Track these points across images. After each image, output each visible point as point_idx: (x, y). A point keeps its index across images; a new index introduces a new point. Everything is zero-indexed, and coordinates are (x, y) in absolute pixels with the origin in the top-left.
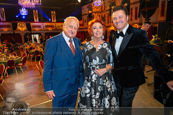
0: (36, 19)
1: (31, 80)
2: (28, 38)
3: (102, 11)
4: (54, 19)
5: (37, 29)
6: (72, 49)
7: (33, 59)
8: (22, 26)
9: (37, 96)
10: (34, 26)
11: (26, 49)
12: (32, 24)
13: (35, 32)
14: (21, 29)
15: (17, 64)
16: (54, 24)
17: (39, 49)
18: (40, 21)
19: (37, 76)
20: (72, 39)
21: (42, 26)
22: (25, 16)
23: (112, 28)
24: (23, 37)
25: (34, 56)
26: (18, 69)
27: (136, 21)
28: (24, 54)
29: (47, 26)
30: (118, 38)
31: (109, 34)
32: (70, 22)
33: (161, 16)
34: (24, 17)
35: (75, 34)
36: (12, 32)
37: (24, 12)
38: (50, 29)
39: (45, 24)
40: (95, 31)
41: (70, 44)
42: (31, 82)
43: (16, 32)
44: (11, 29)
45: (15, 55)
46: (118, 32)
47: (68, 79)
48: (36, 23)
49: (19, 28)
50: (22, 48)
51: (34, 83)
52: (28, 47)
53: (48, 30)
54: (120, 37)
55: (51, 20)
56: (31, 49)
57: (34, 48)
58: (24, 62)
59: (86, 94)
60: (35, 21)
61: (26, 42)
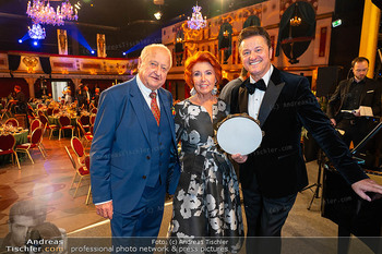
0: (63, 48)
2: (43, 89)
3: (204, 40)
4: (102, 51)
5: (64, 71)
6: (154, 112)
7: (56, 134)
8: (30, 63)
9: (66, 214)
11: (40, 112)
12: (53, 59)
13: (59, 76)
14: (27, 69)
15: (19, 145)
16: (101, 61)
17: (69, 112)
18: (71, 54)
19: (65, 171)
20: (156, 92)
21: (75, 65)
22: (39, 41)
23: (225, 75)
24: (31, 87)
25: (58, 127)
26: (22, 155)
28: (36, 124)
29: (86, 66)
30: (252, 92)
33: (320, 56)
34: (36, 44)
35: (163, 82)
36: (8, 75)
37: (37, 33)
38: (92, 71)
39: (82, 61)
40: (197, 79)
43: (16, 75)
44: (6, 67)
45: (15, 125)
46: (252, 81)
48: (62, 57)
49: (23, 66)
51: (57, 187)
52: (44, 108)
53: (88, 74)
54: (257, 91)
55: (96, 52)
56: (50, 112)
57: (57, 111)
58: (35, 139)
59: (193, 211)
60: (60, 53)
61: (40, 97)
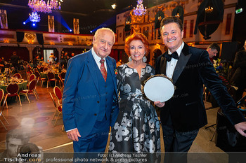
0: (52, 28)
1: (40, 114)
4: (77, 30)
5: (52, 42)
6: (102, 72)
7: (45, 84)
8: (30, 38)
10: (48, 38)
12: (45, 35)
13: (49, 46)
14: (28, 41)
15: (21, 90)
16: (76, 37)
17: (53, 70)
18: (56, 32)
19: (50, 109)
20: (104, 59)
21: (59, 39)
22: (36, 23)
23: (158, 47)
24: (31, 53)
25: (47, 80)
26: (23, 97)
27: (191, 39)
28: (33, 77)
29: (66, 39)
30: (169, 60)
31: (152, 55)
32: (103, 35)
33: (226, 34)
34: (34, 25)
35: (109, 52)
36: (16, 45)
37: (35, 18)
38: (70, 43)
39: (64, 36)
40: (132, 51)
41: (102, 66)
42: (40, 116)
43: (21, 45)
44: (15, 40)
45: (19, 78)
46: (170, 53)
47: (95, 115)
48: (51, 34)
49: (26, 39)
50: (29, 69)
51: (44, 119)
53: (67, 45)
54: (173, 60)
55: (73, 30)
56: (42, 69)
57: (46, 69)
58: (32, 87)
59: (124, 137)
60: (50, 31)
